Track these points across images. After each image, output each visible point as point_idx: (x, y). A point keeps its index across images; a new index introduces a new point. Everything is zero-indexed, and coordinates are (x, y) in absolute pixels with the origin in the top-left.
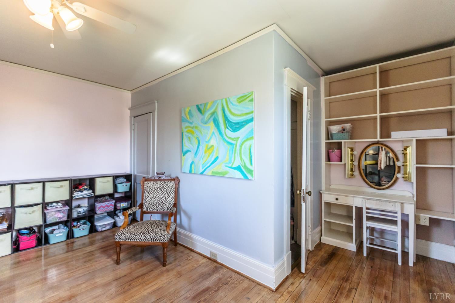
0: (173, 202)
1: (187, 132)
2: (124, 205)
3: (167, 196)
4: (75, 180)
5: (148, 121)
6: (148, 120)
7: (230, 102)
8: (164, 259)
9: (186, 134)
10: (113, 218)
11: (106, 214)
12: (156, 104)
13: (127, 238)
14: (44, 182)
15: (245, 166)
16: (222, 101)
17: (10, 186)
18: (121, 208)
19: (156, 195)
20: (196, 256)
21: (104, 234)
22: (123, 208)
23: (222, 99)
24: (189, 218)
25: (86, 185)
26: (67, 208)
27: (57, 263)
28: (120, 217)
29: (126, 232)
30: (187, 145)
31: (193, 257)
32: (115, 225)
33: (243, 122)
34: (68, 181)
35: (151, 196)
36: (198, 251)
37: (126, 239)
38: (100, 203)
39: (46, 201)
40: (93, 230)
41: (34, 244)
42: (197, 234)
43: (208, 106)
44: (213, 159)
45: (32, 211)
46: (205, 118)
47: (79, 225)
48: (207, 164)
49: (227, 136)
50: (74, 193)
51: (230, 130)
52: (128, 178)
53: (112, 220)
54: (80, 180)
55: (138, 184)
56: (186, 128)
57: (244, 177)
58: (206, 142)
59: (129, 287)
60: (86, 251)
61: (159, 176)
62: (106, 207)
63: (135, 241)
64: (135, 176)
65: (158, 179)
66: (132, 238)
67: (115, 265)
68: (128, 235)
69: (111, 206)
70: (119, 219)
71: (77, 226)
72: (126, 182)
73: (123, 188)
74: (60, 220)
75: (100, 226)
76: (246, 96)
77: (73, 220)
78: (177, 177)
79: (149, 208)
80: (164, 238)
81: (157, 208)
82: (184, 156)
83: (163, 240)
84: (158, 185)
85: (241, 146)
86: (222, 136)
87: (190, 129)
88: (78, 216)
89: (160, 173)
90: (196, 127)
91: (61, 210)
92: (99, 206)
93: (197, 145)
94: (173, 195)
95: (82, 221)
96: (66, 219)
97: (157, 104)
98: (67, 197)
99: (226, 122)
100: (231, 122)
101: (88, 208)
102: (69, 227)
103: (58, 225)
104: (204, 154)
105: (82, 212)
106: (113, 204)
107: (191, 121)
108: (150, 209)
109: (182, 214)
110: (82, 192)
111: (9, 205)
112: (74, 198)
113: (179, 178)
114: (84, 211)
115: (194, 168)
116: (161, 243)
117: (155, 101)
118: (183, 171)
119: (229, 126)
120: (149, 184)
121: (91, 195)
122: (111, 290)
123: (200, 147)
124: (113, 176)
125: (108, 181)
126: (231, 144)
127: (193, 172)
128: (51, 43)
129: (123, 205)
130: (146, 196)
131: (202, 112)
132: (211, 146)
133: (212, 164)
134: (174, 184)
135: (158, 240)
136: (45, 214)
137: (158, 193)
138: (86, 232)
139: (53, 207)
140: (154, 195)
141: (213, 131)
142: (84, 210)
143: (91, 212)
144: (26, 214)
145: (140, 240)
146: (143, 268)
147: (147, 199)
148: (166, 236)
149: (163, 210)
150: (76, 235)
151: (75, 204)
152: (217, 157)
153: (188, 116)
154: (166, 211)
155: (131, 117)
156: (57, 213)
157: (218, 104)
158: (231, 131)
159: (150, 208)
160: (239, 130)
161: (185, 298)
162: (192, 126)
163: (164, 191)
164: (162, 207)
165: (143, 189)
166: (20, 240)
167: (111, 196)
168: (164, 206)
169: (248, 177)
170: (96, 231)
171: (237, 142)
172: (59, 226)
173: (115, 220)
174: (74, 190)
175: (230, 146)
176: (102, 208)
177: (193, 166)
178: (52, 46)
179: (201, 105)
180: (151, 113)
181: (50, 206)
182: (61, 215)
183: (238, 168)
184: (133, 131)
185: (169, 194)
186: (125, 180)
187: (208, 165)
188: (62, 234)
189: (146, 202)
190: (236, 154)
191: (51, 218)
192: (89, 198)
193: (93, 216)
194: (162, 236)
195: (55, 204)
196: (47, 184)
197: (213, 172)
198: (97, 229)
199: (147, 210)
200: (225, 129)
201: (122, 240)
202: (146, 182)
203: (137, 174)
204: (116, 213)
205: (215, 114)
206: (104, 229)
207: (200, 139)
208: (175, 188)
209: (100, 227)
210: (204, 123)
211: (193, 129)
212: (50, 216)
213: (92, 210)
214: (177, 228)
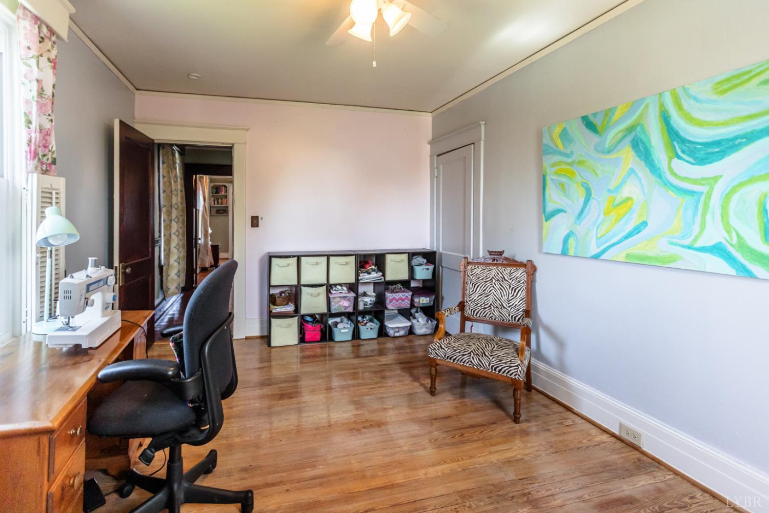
0: (523, 307)
1: (556, 173)
2: (425, 302)
3: (510, 295)
4: (360, 255)
5: (465, 160)
6: (465, 158)
7: (689, 96)
8: (515, 409)
9: (555, 177)
10: (409, 320)
11: (396, 312)
12: (483, 127)
13: (448, 357)
14: (328, 256)
15: (742, 245)
16: (660, 98)
17: (296, 258)
18: (421, 305)
19: (490, 291)
20: (580, 422)
21: (397, 342)
22: (423, 306)
23: (660, 94)
24: (561, 344)
25: (373, 265)
26: (352, 295)
27: (347, 369)
28: (419, 320)
29: (446, 346)
30: (554, 198)
31: (574, 424)
32: (411, 331)
33: (736, 138)
34: (354, 256)
35: (480, 292)
36: (584, 414)
37: (446, 357)
38: (392, 292)
39: (331, 282)
40: (382, 332)
41: (319, 337)
42: (579, 379)
43: (616, 116)
44: (629, 228)
45: (317, 292)
46: (608, 141)
47: (365, 322)
48: (613, 237)
49: (675, 175)
50: (361, 275)
51: (688, 162)
52: (430, 257)
53: (406, 322)
54: (365, 256)
55: (444, 269)
56: (553, 165)
57: (737, 270)
58: (609, 191)
59: (460, 439)
60: (380, 361)
61: (492, 256)
62: (400, 301)
63: (462, 364)
64: (441, 254)
65: (491, 261)
66: (457, 357)
67: (428, 395)
68: (449, 352)
69: (406, 301)
70: (418, 323)
71: (362, 322)
72: (426, 264)
73: (423, 272)
74: (345, 311)
75: (392, 328)
76: (750, 71)
77: (359, 312)
78: (531, 261)
79: (476, 312)
80: (517, 372)
81: (492, 315)
82: (548, 222)
83: (514, 374)
84: (494, 272)
85: (728, 196)
86: (660, 177)
87: (564, 167)
88: (365, 308)
89: (495, 252)
90: (580, 162)
91: (346, 297)
92: (391, 298)
93: (582, 200)
94: (522, 294)
95: (368, 317)
96: (352, 311)
97: (485, 127)
98: (353, 280)
99: (675, 143)
100: (689, 142)
101: (376, 299)
102: (355, 322)
103: (340, 316)
104: (602, 217)
105: (368, 304)
106: (410, 297)
107: (568, 152)
108: (478, 315)
109: (542, 333)
110: (369, 273)
111: (295, 283)
112: (360, 282)
113: (535, 264)
114: (371, 302)
115: (574, 245)
116: (510, 380)
117: (481, 122)
118: (544, 250)
119: (683, 152)
120: (475, 271)
121: (381, 279)
122: (432, 434)
123: (592, 203)
124: (409, 253)
125: (402, 261)
126: (691, 193)
127: (571, 253)
128: (373, 61)
129: (423, 300)
130: (471, 290)
131: (599, 129)
132: (623, 199)
133: (626, 237)
134: (525, 273)
135: (504, 372)
136: (329, 298)
137: (493, 287)
138: (373, 334)
139: (337, 291)
140: (485, 290)
141: (629, 167)
142: (371, 300)
143: (379, 305)
144: (312, 296)
145: (470, 365)
146: (476, 414)
147: (473, 296)
148: (520, 368)
149: (504, 320)
150: (363, 336)
151: (361, 289)
152: (645, 224)
153: (559, 142)
154: (508, 323)
155: (431, 156)
156: (342, 299)
157: (647, 106)
158: (691, 163)
159: (478, 312)
160: (721, 159)
161: (578, 498)
162: (569, 160)
163: (505, 284)
164: (501, 313)
165: (465, 277)
166: (306, 328)
167: (405, 284)
168: (504, 311)
169: (754, 273)
170: (387, 335)
171: (712, 189)
172: (341, 319)
173: (412, 324)
174: (360, 270)
175: (688, 197)
176: (394, 301)
177: (572, 241)
178: (374, 64)
179: (595, 115)
180: (472, 145)
181: (334, 289)
182: (346, 304)
183: (718, 250)
184: (435, 179)
185: (515, 292)
186: (425, 261)
187: (614, 240)
188: (347, 330)
189: (470, 301)
190: (708, 217)
191: (337, 305)
192: (375, 284)
193: (382, 312)
194: (513, 367)
195: (339, 287)
196: (332, 258)
197: (628, 256)
198: (388, 332)
199: (473, 316)
200: (670, 159)
201: (439, 358)
202: (470, 267)
203: (443, 252)
204: (411, 313)
205: (638, 129)
206: (397, 334)
207: (591, 186)
208: (527, 282)
209: (391, 330)
210: (603, 153)
211: (572, 166)
212: (335, 302)
213: (380, 301)
214: (531, 358)
